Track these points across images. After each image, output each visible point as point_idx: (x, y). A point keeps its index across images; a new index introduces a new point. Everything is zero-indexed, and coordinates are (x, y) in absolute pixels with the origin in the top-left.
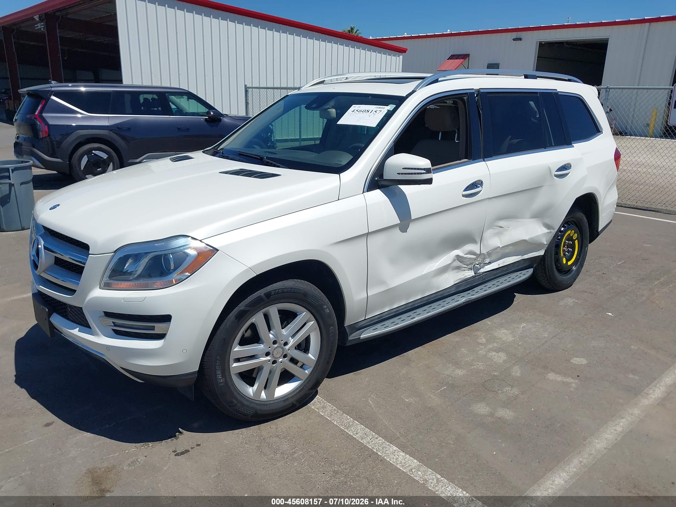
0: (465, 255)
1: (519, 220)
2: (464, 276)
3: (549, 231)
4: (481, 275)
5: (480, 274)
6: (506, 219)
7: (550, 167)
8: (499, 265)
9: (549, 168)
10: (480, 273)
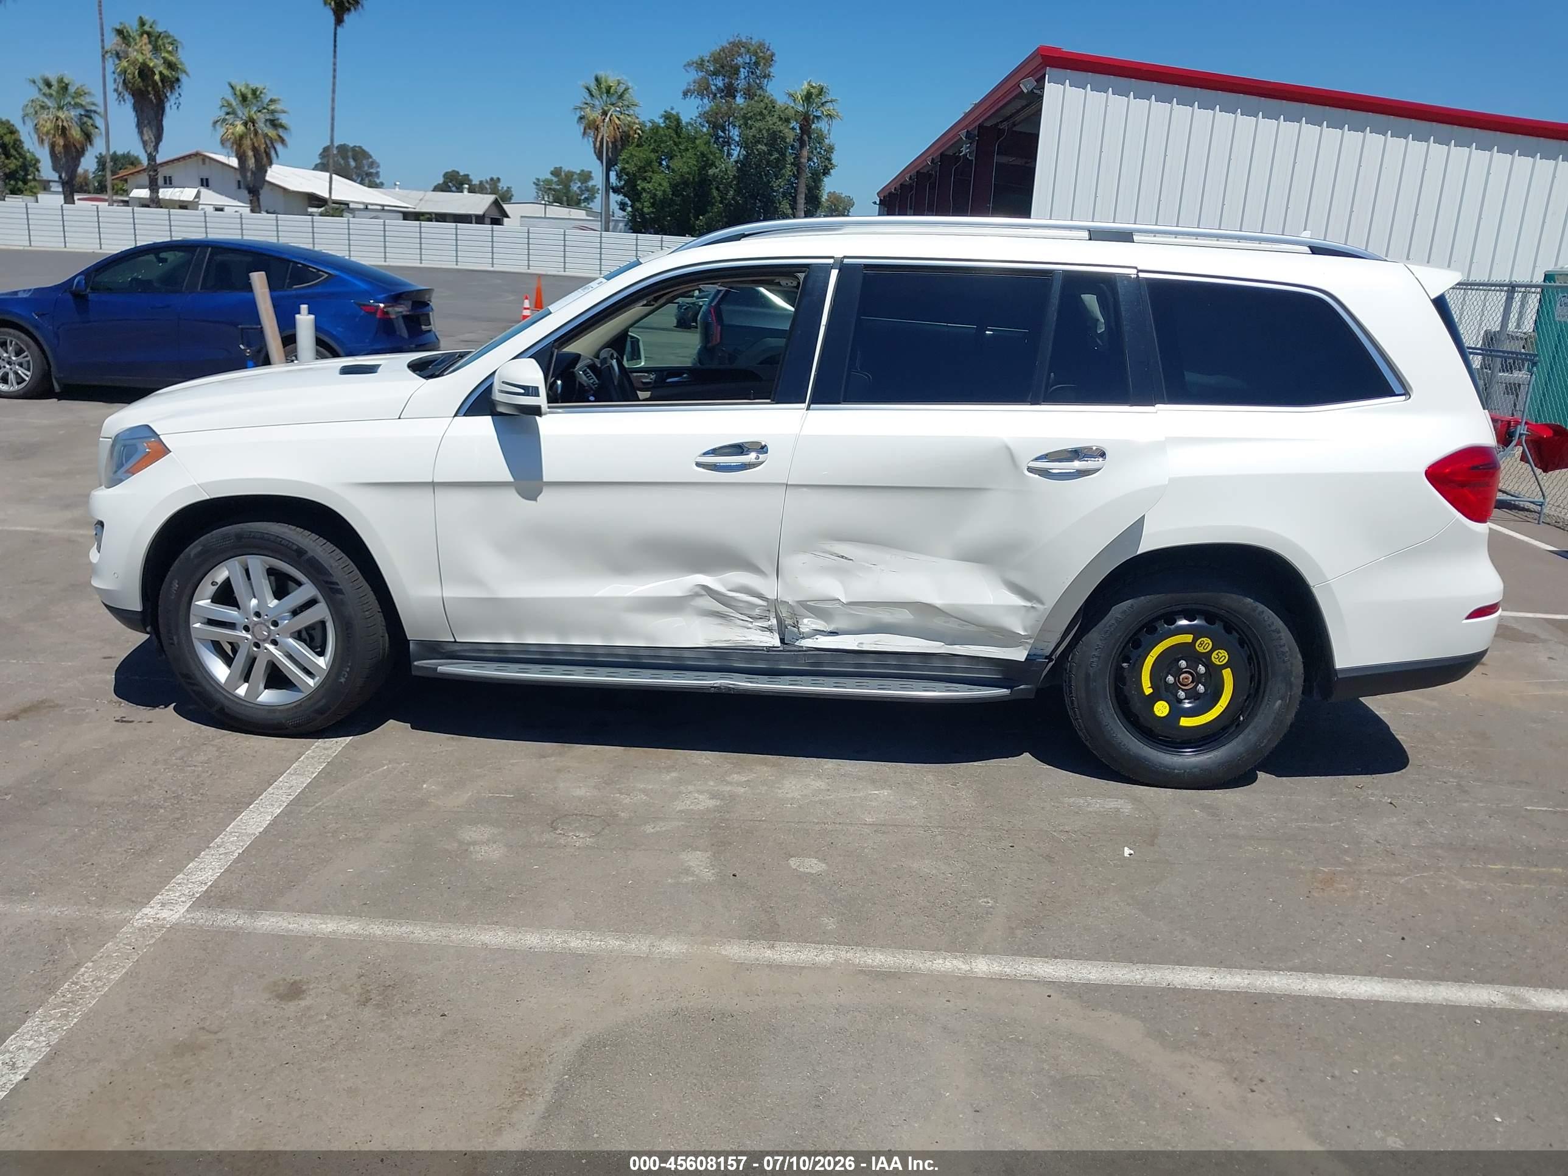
0: (729, 590)
1: (915, 556)
2: (745, 639)
3: (1029, 604)
4: (803, 651)
5: (801, 649)
6: (858, 541)
7: (1012, 447)
8: (861, 645)
9: (1008, 449)
10: (802, 647)
